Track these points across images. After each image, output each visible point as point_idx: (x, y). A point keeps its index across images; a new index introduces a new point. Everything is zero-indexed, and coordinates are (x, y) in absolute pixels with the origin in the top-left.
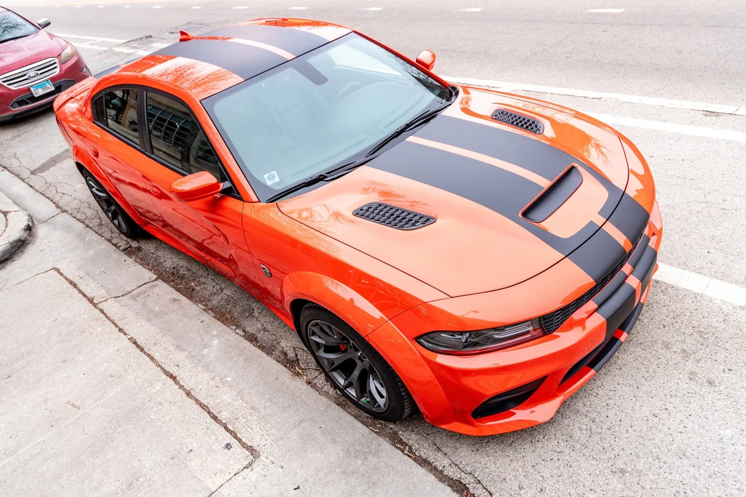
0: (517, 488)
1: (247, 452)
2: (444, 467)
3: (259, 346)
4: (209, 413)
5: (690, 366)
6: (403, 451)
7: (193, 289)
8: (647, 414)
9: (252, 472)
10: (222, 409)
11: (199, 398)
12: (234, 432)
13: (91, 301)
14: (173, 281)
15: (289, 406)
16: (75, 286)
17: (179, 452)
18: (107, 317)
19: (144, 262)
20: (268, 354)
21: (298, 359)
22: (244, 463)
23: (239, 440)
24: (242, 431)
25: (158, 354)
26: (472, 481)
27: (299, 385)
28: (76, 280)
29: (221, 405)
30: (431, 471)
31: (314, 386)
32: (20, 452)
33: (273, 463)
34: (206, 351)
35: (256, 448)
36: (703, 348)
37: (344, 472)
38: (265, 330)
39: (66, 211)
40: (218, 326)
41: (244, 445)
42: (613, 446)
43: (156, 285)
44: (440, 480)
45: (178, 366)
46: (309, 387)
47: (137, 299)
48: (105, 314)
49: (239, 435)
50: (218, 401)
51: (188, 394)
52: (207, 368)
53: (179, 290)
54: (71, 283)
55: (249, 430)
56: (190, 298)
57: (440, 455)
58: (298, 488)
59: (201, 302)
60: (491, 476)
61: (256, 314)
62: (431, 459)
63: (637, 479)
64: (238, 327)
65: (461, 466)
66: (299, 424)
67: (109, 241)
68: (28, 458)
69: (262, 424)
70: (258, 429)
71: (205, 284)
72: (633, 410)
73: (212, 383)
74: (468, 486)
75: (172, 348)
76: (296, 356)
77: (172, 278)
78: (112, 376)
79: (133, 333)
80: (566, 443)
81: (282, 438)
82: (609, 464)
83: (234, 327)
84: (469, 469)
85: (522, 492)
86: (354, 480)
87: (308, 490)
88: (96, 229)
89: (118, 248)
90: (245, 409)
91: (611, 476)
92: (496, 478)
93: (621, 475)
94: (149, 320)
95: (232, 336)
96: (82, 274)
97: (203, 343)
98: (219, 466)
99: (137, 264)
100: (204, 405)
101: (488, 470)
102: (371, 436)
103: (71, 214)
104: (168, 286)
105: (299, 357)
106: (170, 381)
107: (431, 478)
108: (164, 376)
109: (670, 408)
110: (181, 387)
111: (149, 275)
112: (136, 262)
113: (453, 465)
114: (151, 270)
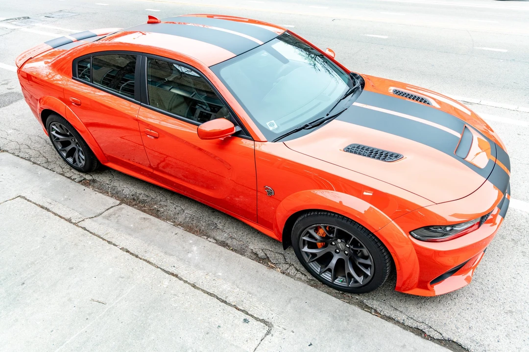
0: (455, 328)
1: (262, 324)
2: (404, 320)
3: (232, 250)
4: (217, 298)
5: (520, 248)
6: (371, 313)
7: (158, 211)
8: (509, 277)
9: (273, 337)
10: (227, 295)
11: (205, 289)
12: (244, 311)
13: (69, 221)
14: (135, 205)
15: (275, 290)
16: (48, 210)
17: (210, 329)
18: (91, 233)
19: (102, 190)
20: (242, 254)
21: (268, 257)
22: (263, 331)
23: (252, 316)
24: (251, 310)
25: (152, 259)
26: (426, 327)
27: (276, 274)
28: (46, 205)
29: (224, 292)
30: (395, 323)
31: (288, 275)
32: (67, 342)
33: (285, 329)
34: (190, 255)
35: (267, 320)
36: (523, 237)
37: (338, 331)
38: (232, 238)
39: (7, 151)
40: (192, 238)
41: (257, 319)
42: (499, 298)
43: (123, 208)
44: (404, 329)
45: (174, 267)
46: (284, 275)
47: (110, 219)
48: (88, 231)
49: (249, 313)
50: (221, 289)
51: (194, 286)
52: (197, 266)
53: (144, 211)
54: (42, 207)
55: (255, 308)
56: (158, 217)
57: (398, 313)
58: (311, 344)
59: (169, 220)
60: (436, 323)
61: (220, 226)
62: (393, 316)
63: (520, 315)
64: (208, 237)
65: (415, 318)
66: (290, 302)
67: (63, 174)
68: (78, 346)
69: (263, 303)
70: (262, 307)
71: (166, 206)
72: (501, 276)
73: (208, 277)
74: (424, 330)
75: (162, 254)
76: (266, 255)
77: (134, 203)
78: (122, 278)
79: (123, 245)
80: (472, 299)
81: (283, 312)
82: (502, 308)
83: (205, 237)
84: (421, 320)
85: (459, 330)
86: (347, 335)
87: (319, 345)
88: (45, 165)
89: (74, 180)
90: (245, 294)
91: (506, 316)
92: (439, 323)
93: (511, 314)
94: (130, 234)
95: (207, 244)
96: (49, 200)
97: (184, 249)
98: (247, 335)
99: (96, 192)
100: (211, 294)
101: (433, 319)
102: (345, 305)
103: (13, 154)
104: (134, 209)
105: (268, 255)
106: (174, 278)
107: (397, 328)
108: (167, 275)
109: (521, 273)
110: (186, 282)
111: (112, 201)
112: (96, 191)
113: (409, 319)
114: (112, 197)
